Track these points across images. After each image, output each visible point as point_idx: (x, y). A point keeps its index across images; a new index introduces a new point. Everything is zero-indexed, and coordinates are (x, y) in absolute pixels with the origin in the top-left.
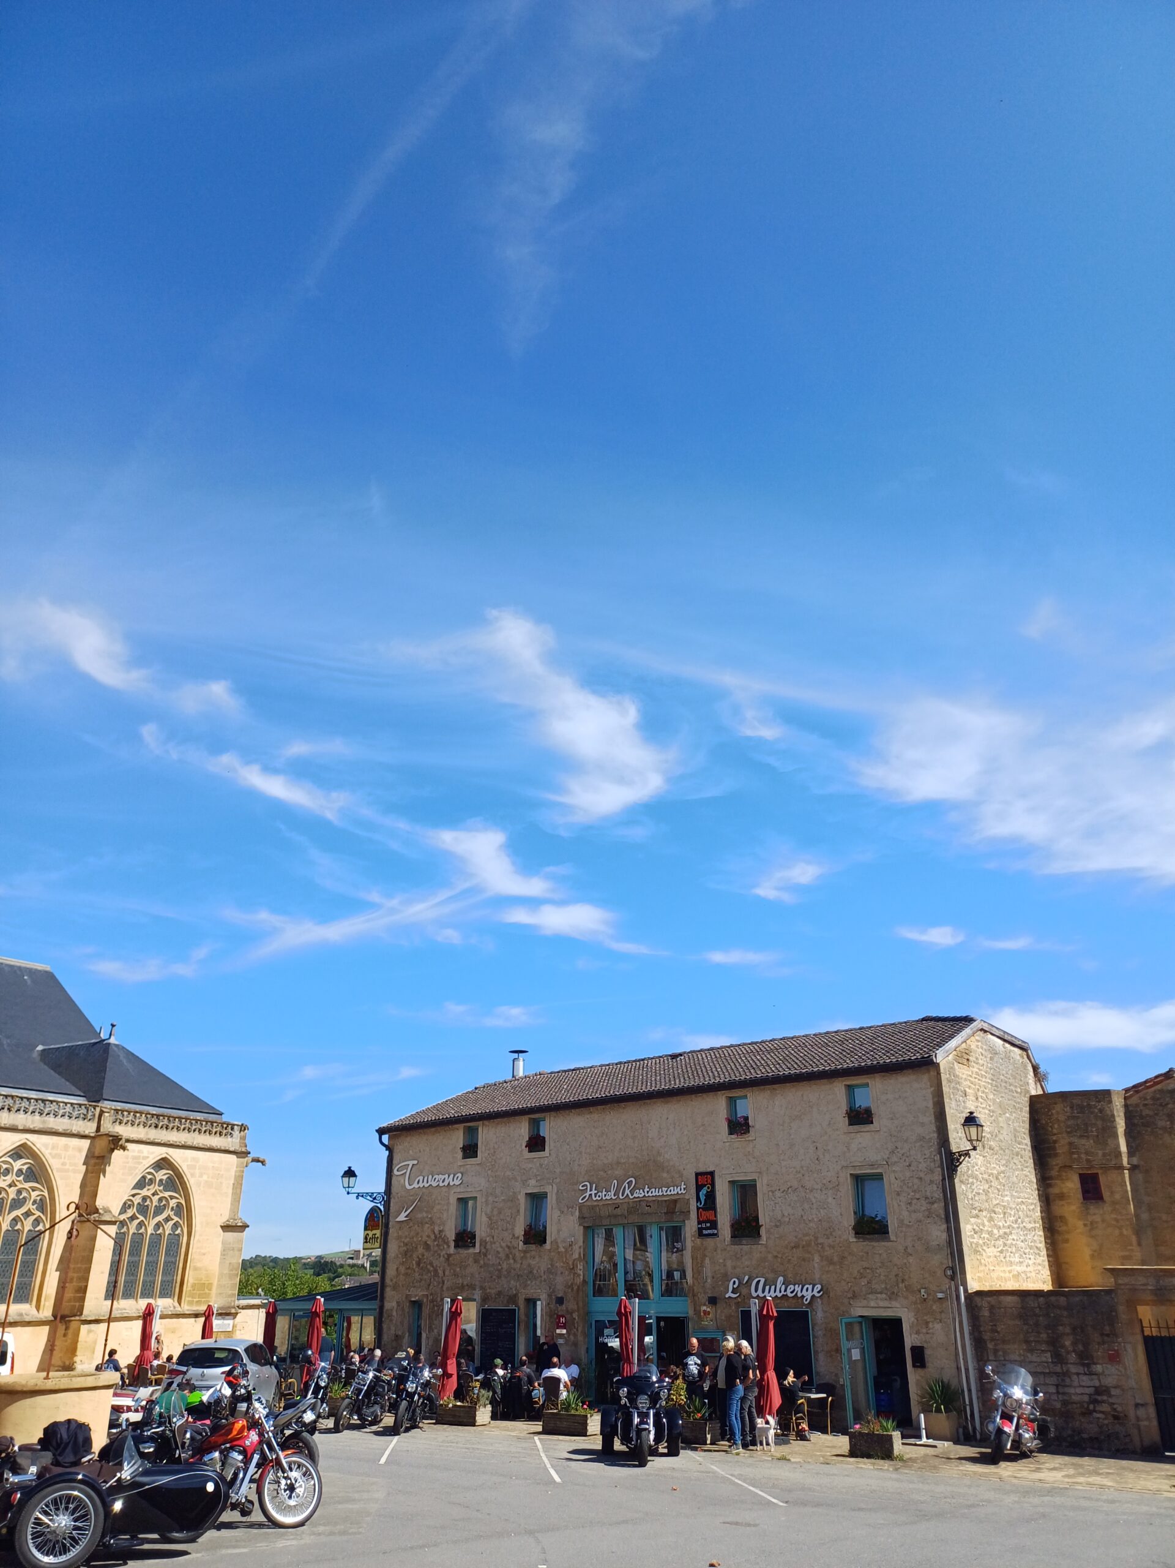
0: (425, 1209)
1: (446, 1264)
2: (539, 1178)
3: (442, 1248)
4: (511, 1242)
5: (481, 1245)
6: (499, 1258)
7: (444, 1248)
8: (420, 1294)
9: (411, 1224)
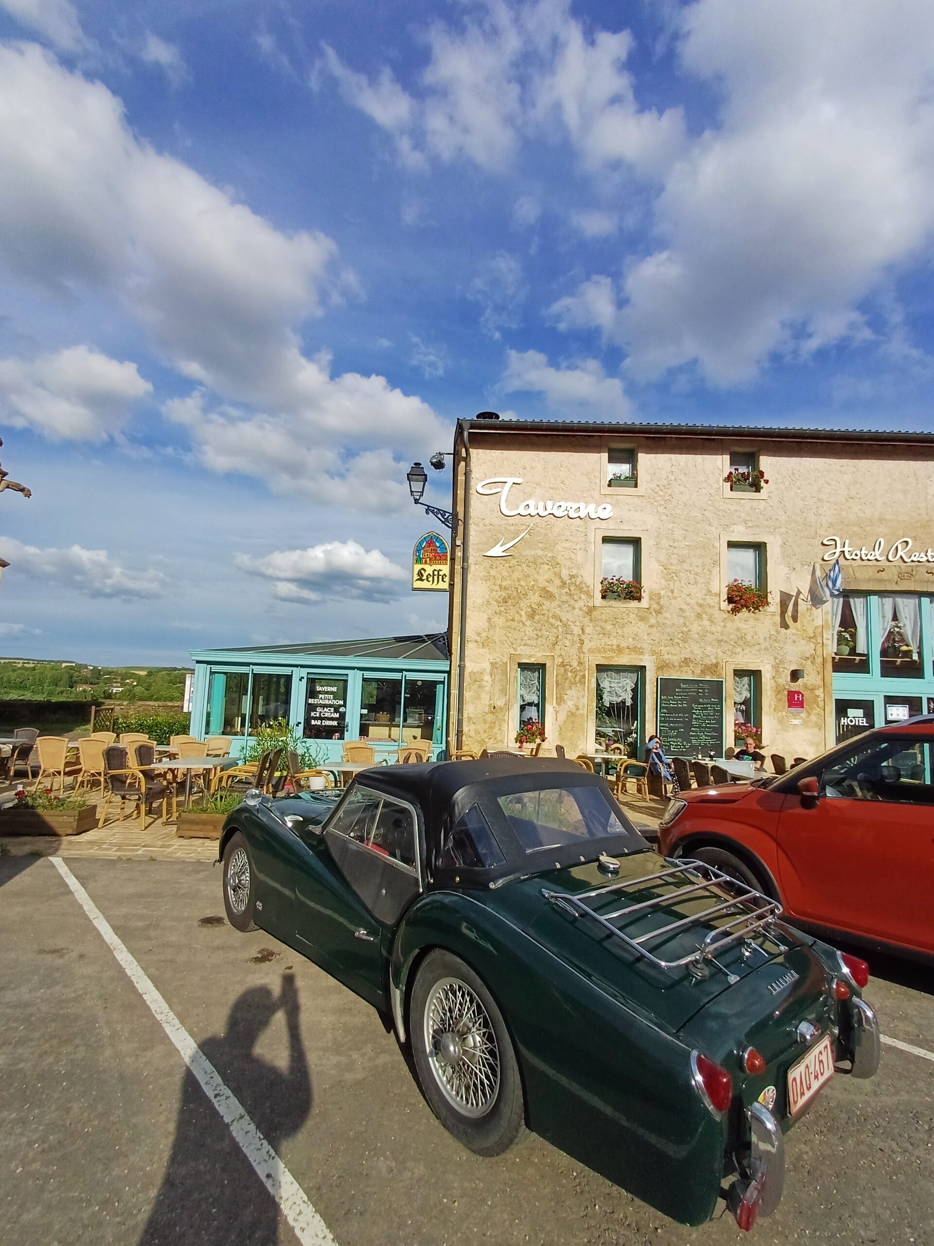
0: (541, 545)
1: (587, 619)
2: (750, 524)
3: (576, 597)
4: (704, 599)
5: (651, 599)
6: (685, 618)
7: (580, 598)
8: (539, 655)
9: (513, 562)
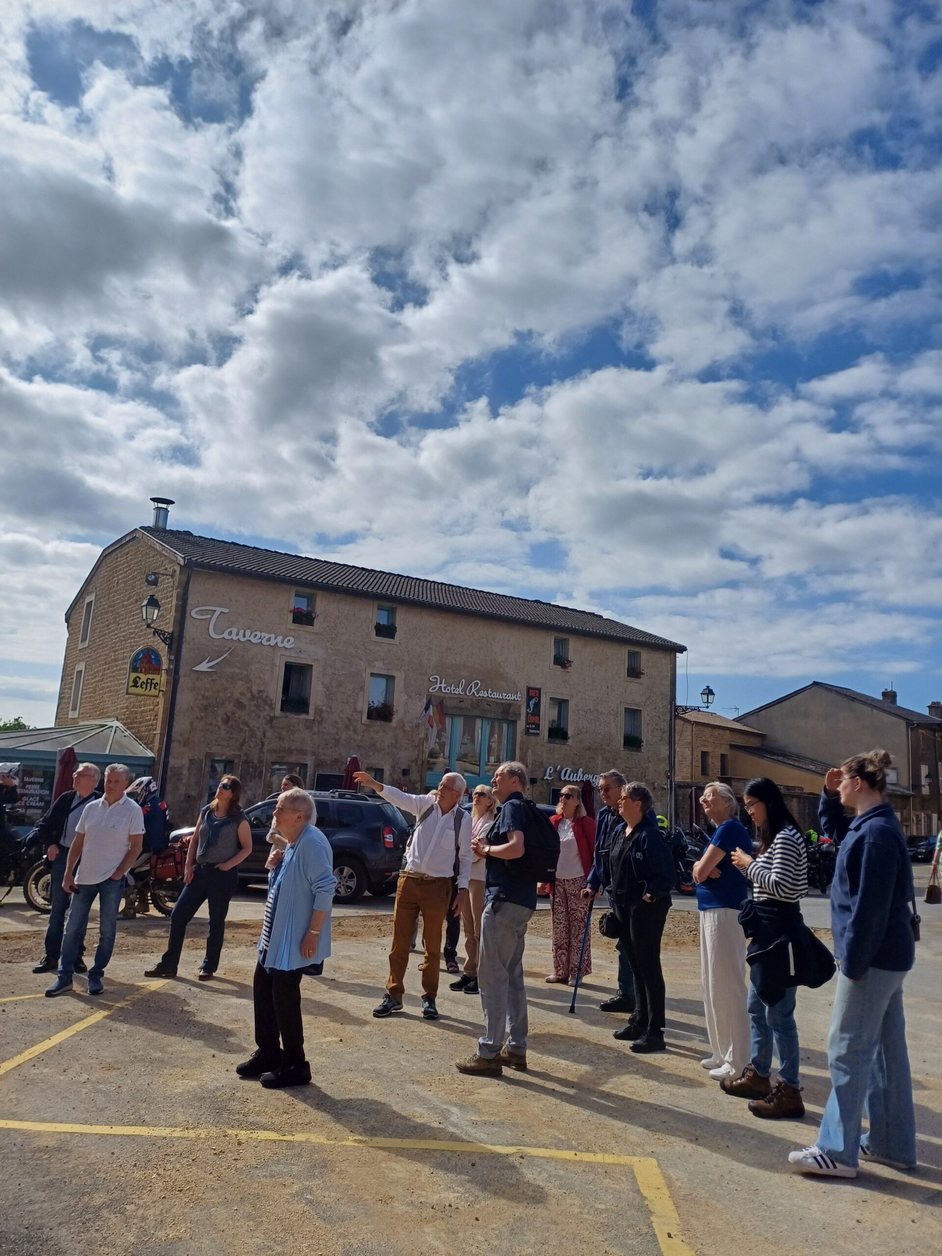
0: (238, 665)
1: (268, 727)
2: (386, 662)
3: (261, 708)
4: (352, 715)
5: (315, 712)
6: (337, 728)
7: (265, 710)
8: (229, 753)
9: (215, 677)
